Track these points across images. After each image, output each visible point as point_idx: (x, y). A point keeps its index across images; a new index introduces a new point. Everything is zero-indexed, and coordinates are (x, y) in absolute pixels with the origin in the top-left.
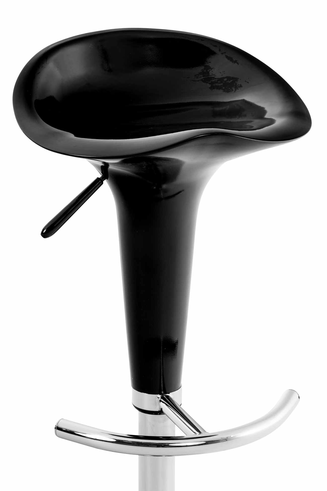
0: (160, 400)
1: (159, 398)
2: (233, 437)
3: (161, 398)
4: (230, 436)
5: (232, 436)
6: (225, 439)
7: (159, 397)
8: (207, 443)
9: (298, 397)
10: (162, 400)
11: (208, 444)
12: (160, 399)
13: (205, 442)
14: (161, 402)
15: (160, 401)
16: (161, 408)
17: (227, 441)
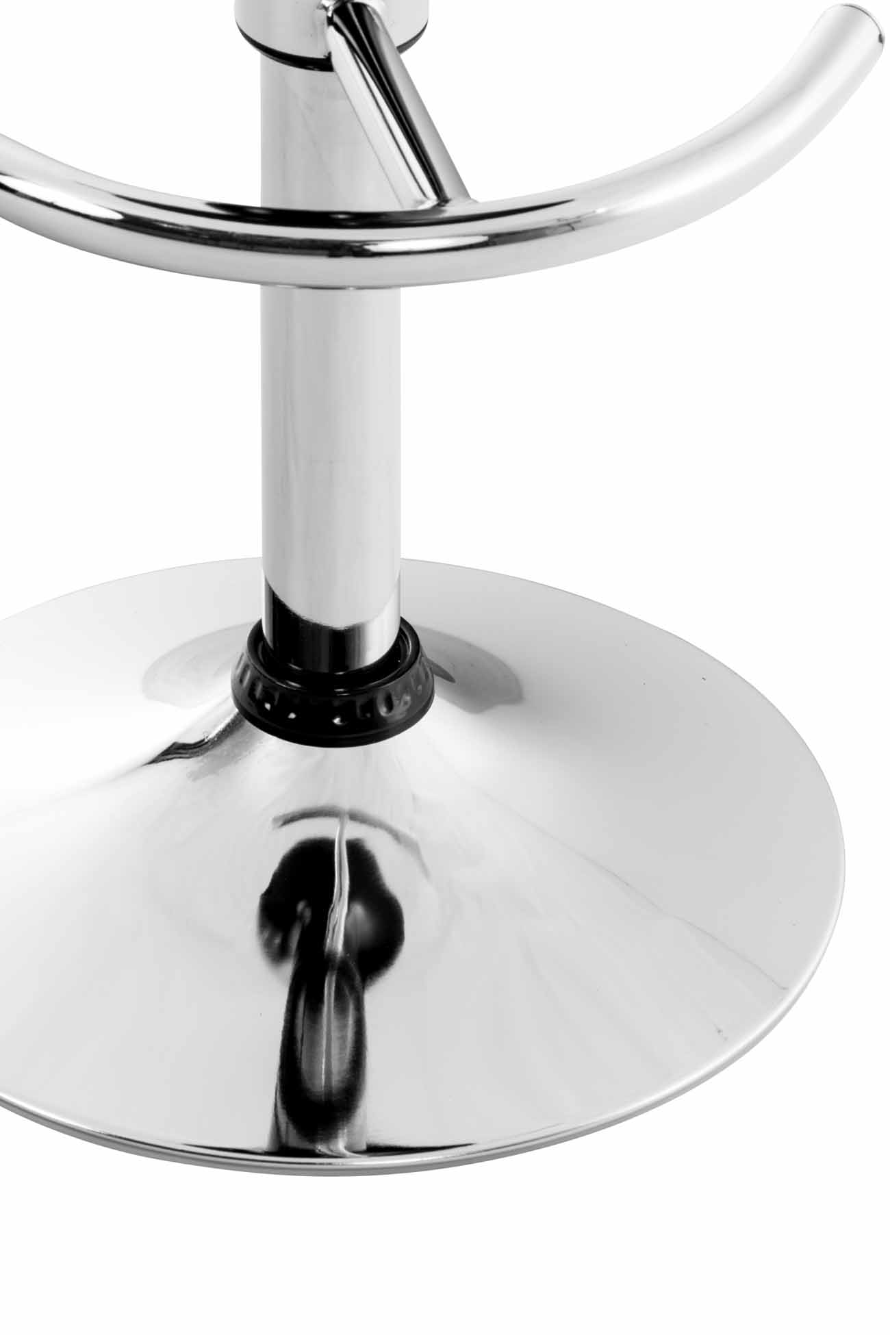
0: (328, 18)
1: (326, 9)
2: (608, 212)
3: (336, 11)
4: (594, 212)
5: (600, 211)
6: (569, 222)
7: (327, 5)
8: (495, 240)
9: (877, 38)
10: (336, 19)
11: (494, 244)
12: (330, 14)
13: (485, 239)
14: (332, 28)
15: (330, 21)
16: (329, 51)
17: (573, 229)
